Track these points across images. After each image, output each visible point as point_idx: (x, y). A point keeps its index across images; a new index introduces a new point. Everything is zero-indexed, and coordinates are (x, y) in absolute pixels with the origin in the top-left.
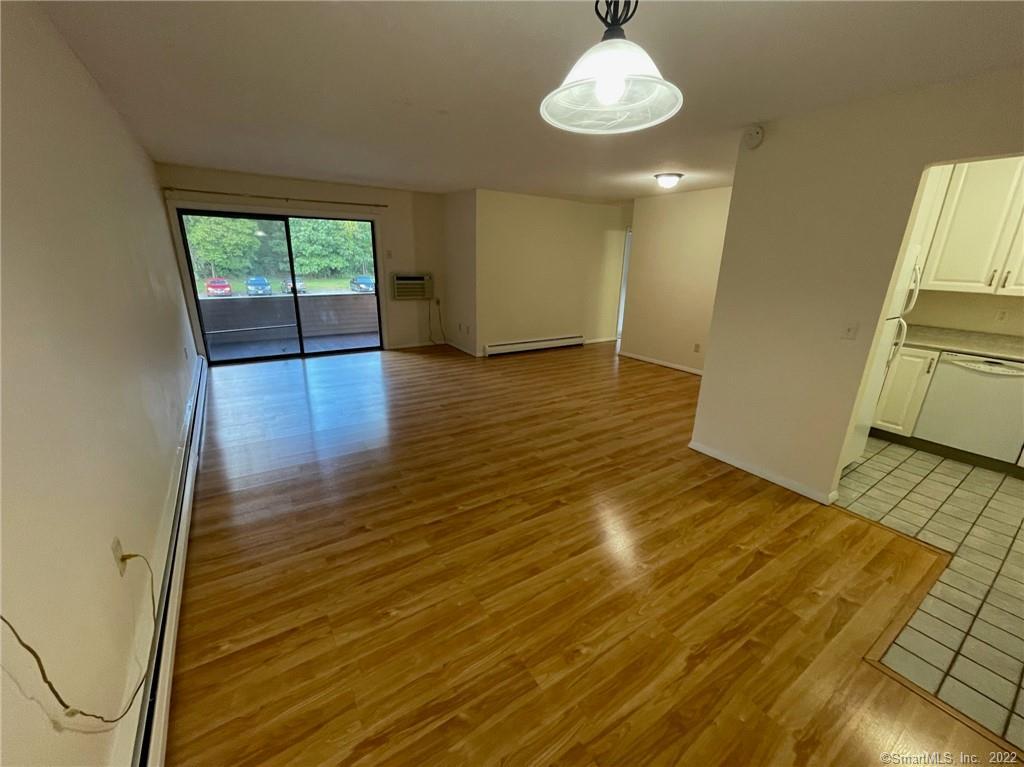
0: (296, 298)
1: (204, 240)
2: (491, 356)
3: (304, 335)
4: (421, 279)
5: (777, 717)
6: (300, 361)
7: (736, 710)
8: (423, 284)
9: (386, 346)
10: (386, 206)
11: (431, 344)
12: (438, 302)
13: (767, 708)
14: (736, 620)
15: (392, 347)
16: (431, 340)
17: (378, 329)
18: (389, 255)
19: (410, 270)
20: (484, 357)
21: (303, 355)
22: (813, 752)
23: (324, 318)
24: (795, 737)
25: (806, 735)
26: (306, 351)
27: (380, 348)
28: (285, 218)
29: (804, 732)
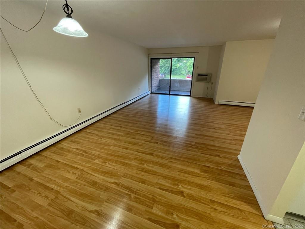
0: (170, 80)
1: (189, 65)
2: (221, 104)
3: (171, 90)
4: (207, 75)
5: (104, 205)
6: (169, 96)
7: (103, 195)
8: (207, 77)
9: (191, 95)
10: (198, 52)
11: (207, 97)
12: (212, 83)
13: (106, 202)
14: (137, 190)
15: (193, 96)
16: (207, 96)
17: (190, 91)
18: (198, 67)
19: (204, 72)
20: (218, 104)
21: (170, 94)
22: (96, 215)
23: (176, 85)
24: (99, 210)
25: (101, 213)
26: (171, 94)
27: (190, 96)
28: (171, 59)
29: (102, 212)
